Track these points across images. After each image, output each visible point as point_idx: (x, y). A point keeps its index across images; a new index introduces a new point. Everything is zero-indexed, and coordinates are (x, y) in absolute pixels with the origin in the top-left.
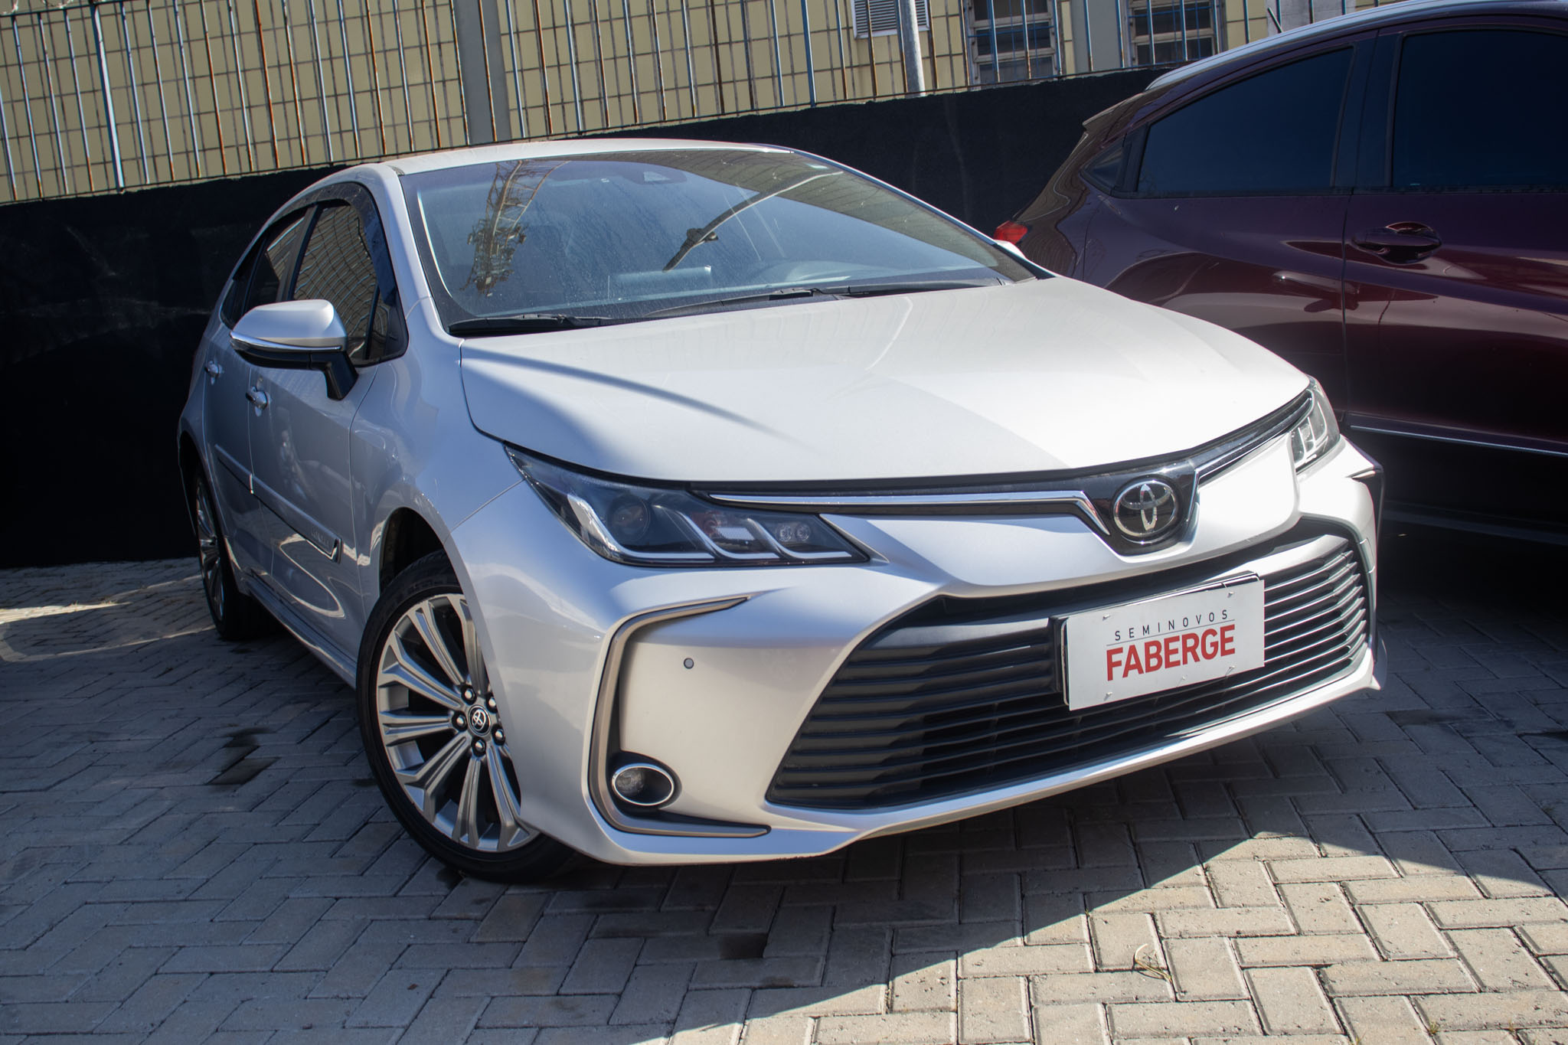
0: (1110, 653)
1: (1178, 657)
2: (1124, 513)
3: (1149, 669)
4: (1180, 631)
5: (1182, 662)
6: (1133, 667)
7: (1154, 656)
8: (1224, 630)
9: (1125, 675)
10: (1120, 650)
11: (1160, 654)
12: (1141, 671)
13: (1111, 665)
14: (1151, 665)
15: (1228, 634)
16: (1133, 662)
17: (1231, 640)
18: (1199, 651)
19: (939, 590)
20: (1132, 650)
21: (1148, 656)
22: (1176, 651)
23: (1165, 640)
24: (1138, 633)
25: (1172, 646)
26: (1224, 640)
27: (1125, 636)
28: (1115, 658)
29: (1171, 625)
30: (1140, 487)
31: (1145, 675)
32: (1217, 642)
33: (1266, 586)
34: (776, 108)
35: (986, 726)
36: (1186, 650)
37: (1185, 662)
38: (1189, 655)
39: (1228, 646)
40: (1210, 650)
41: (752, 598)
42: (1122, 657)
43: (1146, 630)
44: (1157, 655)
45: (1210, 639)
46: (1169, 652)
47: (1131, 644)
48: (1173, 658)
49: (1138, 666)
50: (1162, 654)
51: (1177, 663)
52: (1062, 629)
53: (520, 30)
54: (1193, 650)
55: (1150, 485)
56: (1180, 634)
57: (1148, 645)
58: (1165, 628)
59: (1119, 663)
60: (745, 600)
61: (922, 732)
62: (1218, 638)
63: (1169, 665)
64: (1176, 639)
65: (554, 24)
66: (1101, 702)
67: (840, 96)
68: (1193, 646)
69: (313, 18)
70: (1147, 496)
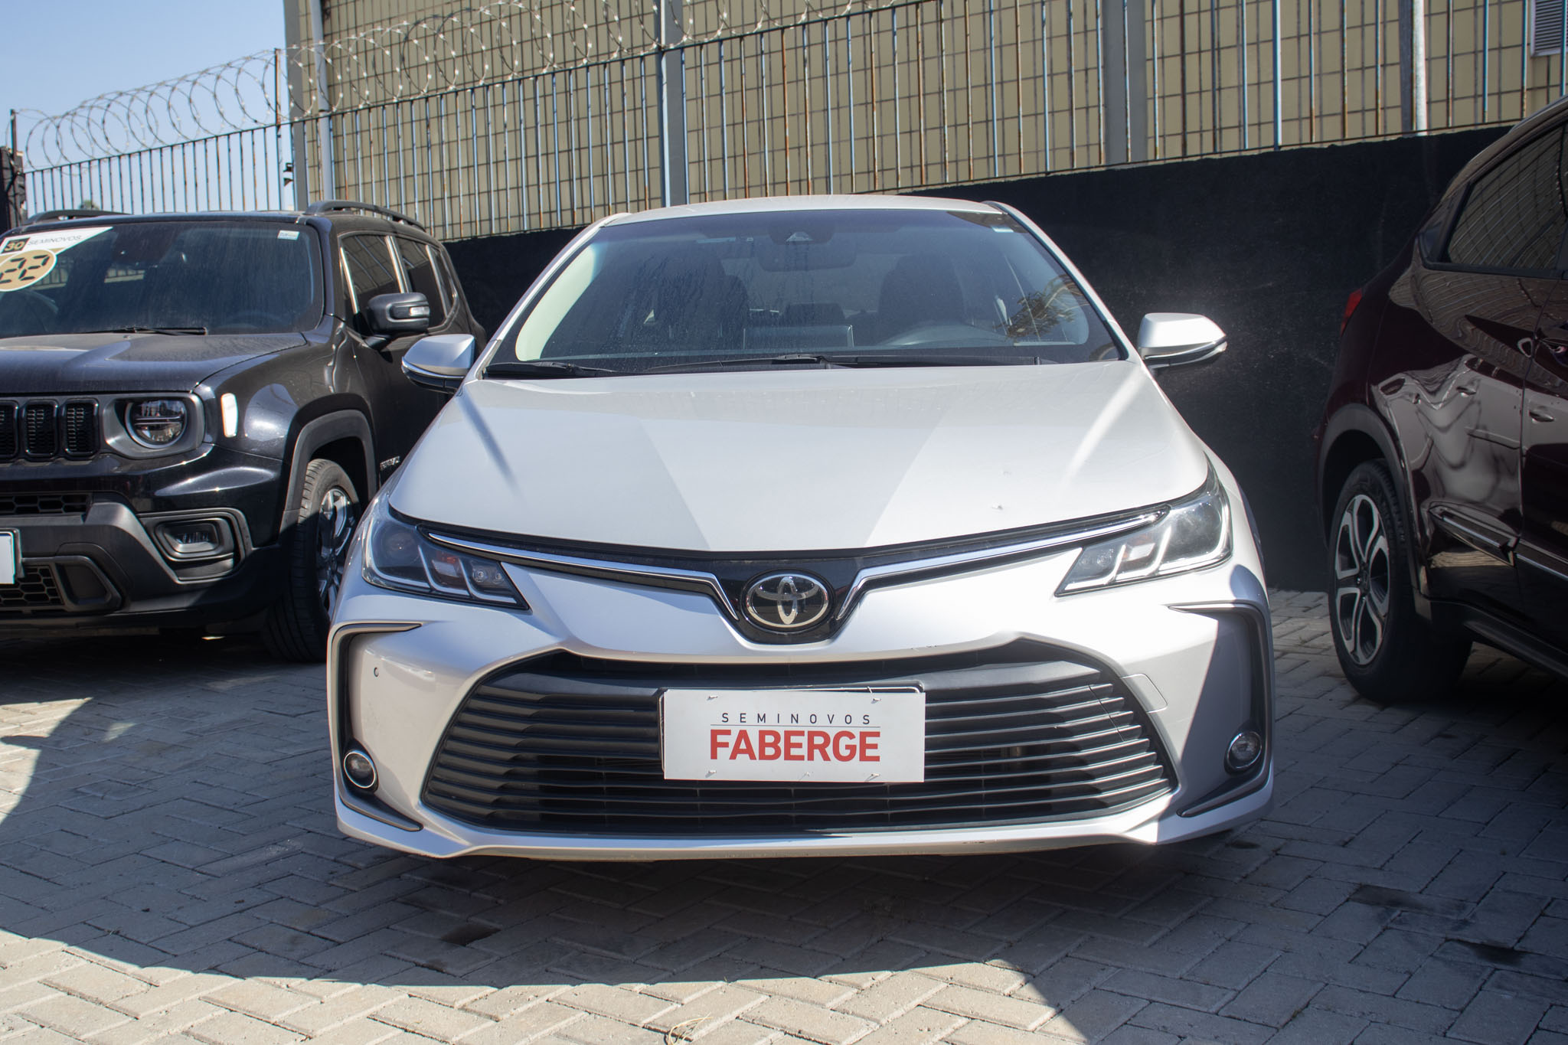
0: (714, 734)
1: (803, 751)
2: (758, 602)
3: (763, 756)
4: (804, 725)
5: (806, 758)
6: (743, 752)
7: (770, 745)
8: (864, 735)
9: (733, 757)
10: (728, 732)
11: (779, 744)
12: (753, 757)
13: (715, 745)
14: (767, 754)
15: (869, 740)
16: (743, 746)
17: (875, 746)
18: (829, 750)
19: (561, 644)
20: (743, 735)
21: (763, 745)
22: (799, 745)
23: (786, 732)
24: (751, 719)
25: (794, 739)
26: (864, 746)
27: (734, 719)
28: (720, 739)
29: (795, 718)
30: (780, 579)
31: (758, 762)
32: (855, 746)
33: (928, 701)
34: (1240, 151)
35: (599, 777)
36: (812, 746)
37: (811, 757)
38: (817, 752)
39: (869, 752)
40: (845, 753)
41: (425, 625)
42: (731, 740)
43: (762, 718)
44: (774, 745)
45: (844, 741)
46: (789, 745)
47: (743, 728)
48: (794, 752)
49: (749, 751)
50: (781, 745)
51: (801, 758)
52: (660, 700)
53: (1166, 54)
54: (822, 749)
55: (794, 578)
56: (806, 730)
57: (762, 734)
58: (786, 720)
59: (726, 745)
60: (420, 626)
61: (535, 770)
62: (856, 742)
63: (788, 757)
64: (801, 733)
65: (1200, 48)
66: (702, 777)
67: (1306, 139)
68: (820, 744)
69: (942, 51)
70: (787, 588)
